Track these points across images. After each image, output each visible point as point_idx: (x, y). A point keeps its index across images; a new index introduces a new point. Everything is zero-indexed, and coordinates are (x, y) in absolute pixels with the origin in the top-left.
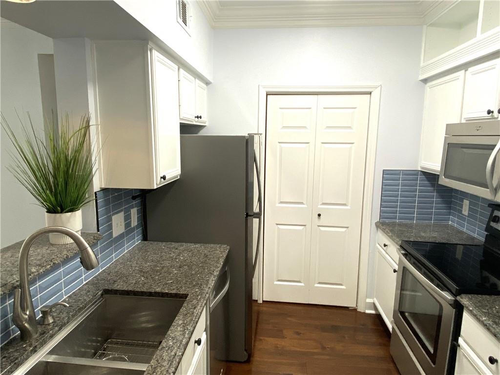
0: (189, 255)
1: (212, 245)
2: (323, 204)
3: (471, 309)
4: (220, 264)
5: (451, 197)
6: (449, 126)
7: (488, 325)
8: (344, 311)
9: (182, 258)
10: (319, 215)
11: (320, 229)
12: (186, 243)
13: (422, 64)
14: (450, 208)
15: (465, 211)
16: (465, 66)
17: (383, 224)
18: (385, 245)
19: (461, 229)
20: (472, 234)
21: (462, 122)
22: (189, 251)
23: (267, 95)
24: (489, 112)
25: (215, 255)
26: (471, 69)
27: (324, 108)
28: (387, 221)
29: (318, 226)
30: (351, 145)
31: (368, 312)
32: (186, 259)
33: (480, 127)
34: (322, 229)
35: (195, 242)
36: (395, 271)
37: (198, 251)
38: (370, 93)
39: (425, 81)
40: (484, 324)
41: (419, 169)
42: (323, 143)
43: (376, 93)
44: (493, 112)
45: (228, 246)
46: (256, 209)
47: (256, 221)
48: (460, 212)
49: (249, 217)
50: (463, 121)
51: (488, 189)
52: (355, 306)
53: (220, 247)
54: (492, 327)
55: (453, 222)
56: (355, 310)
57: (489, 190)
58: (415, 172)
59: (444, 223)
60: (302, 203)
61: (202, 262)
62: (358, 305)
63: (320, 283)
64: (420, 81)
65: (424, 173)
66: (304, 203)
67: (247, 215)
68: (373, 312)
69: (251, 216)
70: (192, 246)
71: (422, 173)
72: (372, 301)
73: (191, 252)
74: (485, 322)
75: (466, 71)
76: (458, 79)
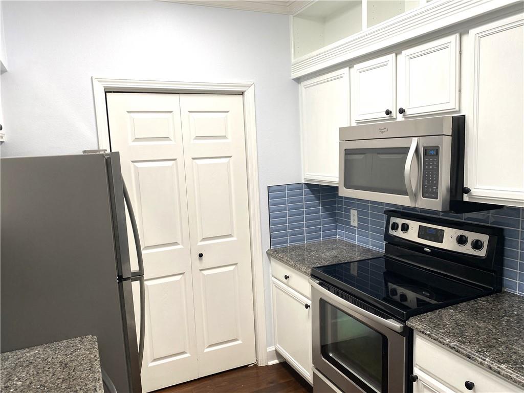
0: (31, 372)
1: (65, 342)
2: (204, 239)
3: (428, 333)
4: (98, 372)
5: (335, 208)
6: (342, 130)
7: (456, 347)
8: (245, 373)
9: (19, 383)
10: (201, 255)
11: (203, 274)
12: (11, 351)
13: (293, 61)
14: (335, 221)
15: (354, 222)
16: (350, 63)
17: (276, 251)
18: (286, 277)
19: (352, 242)
20: (364, 245)
21: (352, 125)
22: (28, 366)
23: (106, 92)
24: (388, 113)
25: (80, 358)
26: (357, 67)
27: (190, 112)
28: (279, 247)
29: (201, 270)
30: (228, 159)
31: (271, 363)
32: (28, 382)
33: (385, 128)
34: (205, 272)
35: (30, 345)
36: (307, 306)
37: (44, 360)
38: (242, 93)
39: (298, 80)
40: (450, 346)
41: (303, 181)
42: (193, 159)
43: (249, 94)
44: (391, 112)
45: (93, 336)
46: (134, 267)
47: (136, 285)
48: (348, 223)
49: (124, 282)
50: (354, 124)
51: (408, 195)
52: (255, 361)
53: (82, 342)
54: (460, 348)
55: (341, 235)
56: (256, 366)
57: (408, 197)
58: (300, 186)
59: (332, 238)
60: (176, 244)
61: (64, 380)
62: (260, 358)
63: (210, 346)
64: (293, 79)
65: (309, 186)
66: (179, 242)
67: (121, 279)
68: (276, 361)
69: (126, 279)
70: (28, 354)
71: (306, 186)
72: (274, 349)
73: (32, 366)
74: (451, 345)
75: (350, 68)
76: (342, 77)
